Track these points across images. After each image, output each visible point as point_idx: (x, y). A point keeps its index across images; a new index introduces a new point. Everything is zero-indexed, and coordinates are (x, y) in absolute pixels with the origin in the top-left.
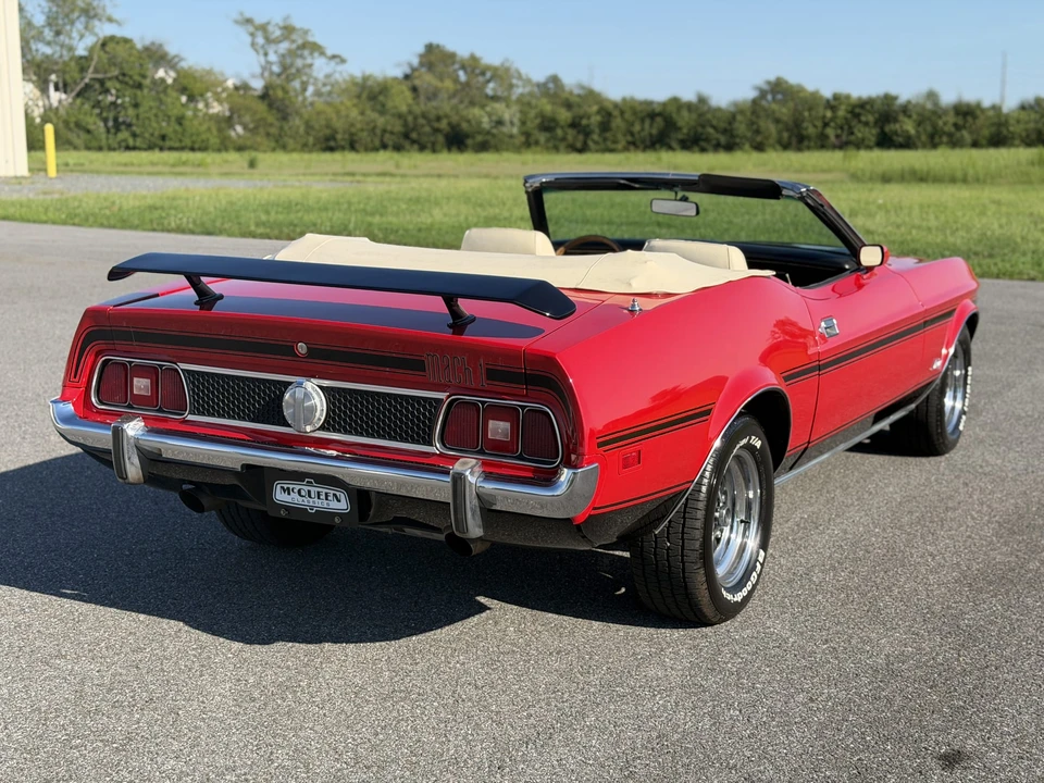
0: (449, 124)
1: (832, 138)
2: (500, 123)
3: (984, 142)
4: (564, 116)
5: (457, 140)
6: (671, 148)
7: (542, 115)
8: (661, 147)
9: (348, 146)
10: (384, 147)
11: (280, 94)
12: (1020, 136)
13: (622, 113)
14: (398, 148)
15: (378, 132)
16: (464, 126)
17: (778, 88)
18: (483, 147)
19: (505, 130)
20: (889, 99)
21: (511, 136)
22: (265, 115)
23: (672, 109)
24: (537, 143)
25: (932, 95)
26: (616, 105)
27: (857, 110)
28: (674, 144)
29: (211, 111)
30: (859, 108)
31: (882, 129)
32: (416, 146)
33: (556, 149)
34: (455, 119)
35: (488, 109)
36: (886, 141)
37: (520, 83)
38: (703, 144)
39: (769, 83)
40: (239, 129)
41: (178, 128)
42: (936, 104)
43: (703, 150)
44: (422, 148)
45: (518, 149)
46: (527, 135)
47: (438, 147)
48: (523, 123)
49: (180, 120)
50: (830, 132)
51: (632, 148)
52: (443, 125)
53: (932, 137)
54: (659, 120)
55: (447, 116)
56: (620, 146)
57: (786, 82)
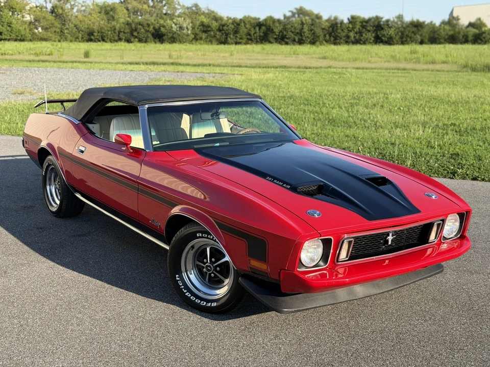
0: (154, 28)
1: (352, 38)
2: (181, 28)
3: (426, 40)
4: (215, 25)
5: (159, 36)
6: (270, 42)
7: (202, 24)
8: (265, 42)
9: (100, 39)
10: (120, 39)
11: (60, 11)
12: (444, 38)
13: (245, 24)
14: (128, 41)
15: (117, 31)
16: (162, 29)
17: (301, 12)
18: (173, 40)
19: (185, 31)
20: (378, 18)
21: (188, 35)
22: (53, 21)
23: (270, 23)
24: (201, 38)
25: (400, 17)
26: (241, 20)
27: (364, 24)
28: (272, 40)
29: (25, 19)
30: (365, 23)
31: (377, 34)
32: (137, 40)
33: (211, 42)
34: (157, 26)
35: (174, 20)
36: (378, 40)
37: (179, 7)
38: (286, 40)
39: (296, 9)
40: (40, 29)
41: (8, 28)
42: (402, 22)
43: (287, 43)
44: (140, 41)
45: (191, 42)
46: (196, 35)
47: (149, 40)
48: (193, 28)
49: (9, 24)
50: (352, 34)
51: (250, 42)
52: (151, 29)
53: (401, 38)
54: (263, 28)
55: (152, 24)
56: (244, 41)
57: (305, 9)
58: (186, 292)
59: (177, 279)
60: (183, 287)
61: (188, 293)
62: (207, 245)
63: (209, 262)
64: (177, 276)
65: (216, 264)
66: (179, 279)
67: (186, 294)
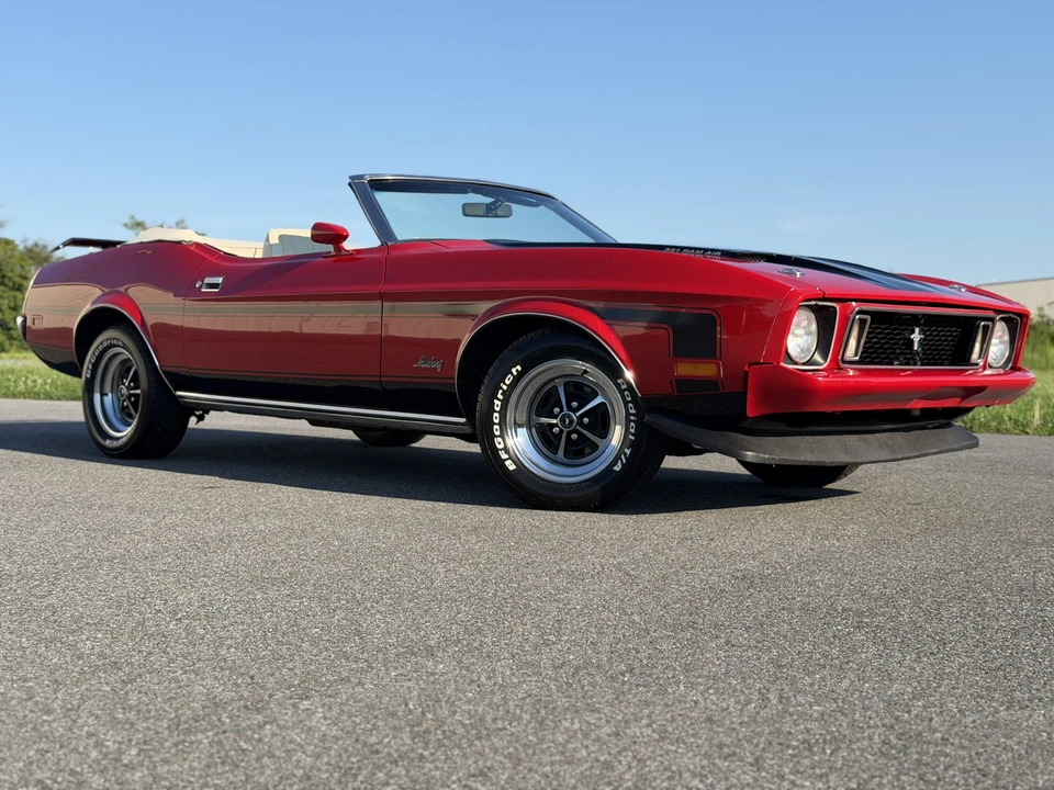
58: (499, 399)
59: (514, 370)
60: (505, 387)
61: (499, 403)
62: (605, 395)
63: (578, 414)
64: (519, 368)
65: (580, 429)
66: (515, 373)
67: (496, 401)
